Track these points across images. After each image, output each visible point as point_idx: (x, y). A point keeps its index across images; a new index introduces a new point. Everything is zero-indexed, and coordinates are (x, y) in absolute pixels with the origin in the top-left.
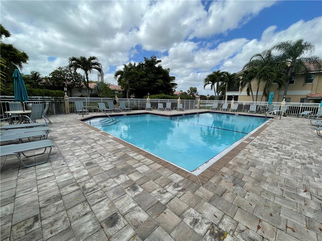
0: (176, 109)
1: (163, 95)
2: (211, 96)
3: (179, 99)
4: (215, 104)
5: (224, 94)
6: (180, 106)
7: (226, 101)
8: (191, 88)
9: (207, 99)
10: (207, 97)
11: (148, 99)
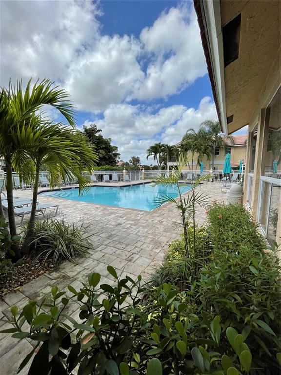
0: (122, 180)
1: (108, 167)
2: (154, 166)
3: (125, 170)
4: (158, 173)
5: (166, 164)
6: (126, 177)
7: (168, 171)
8: (133, 158)
9: (150, 170)
10: (151, 167)
11: (92, 171)
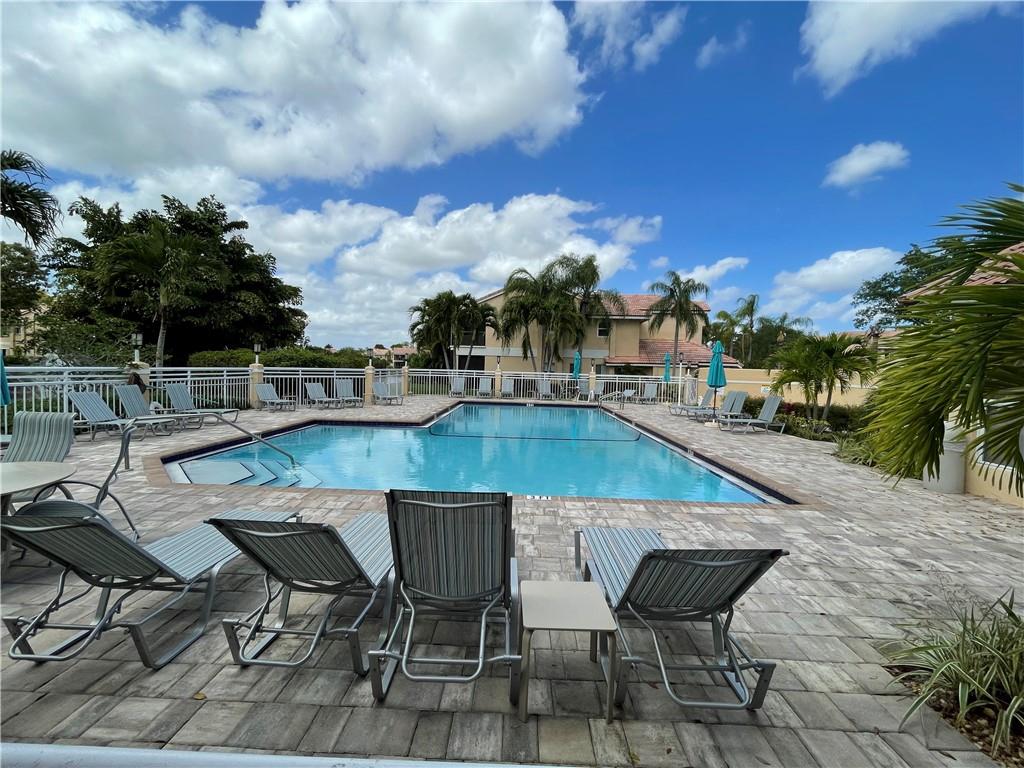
3: (370, 366)
11: (256, 368)
